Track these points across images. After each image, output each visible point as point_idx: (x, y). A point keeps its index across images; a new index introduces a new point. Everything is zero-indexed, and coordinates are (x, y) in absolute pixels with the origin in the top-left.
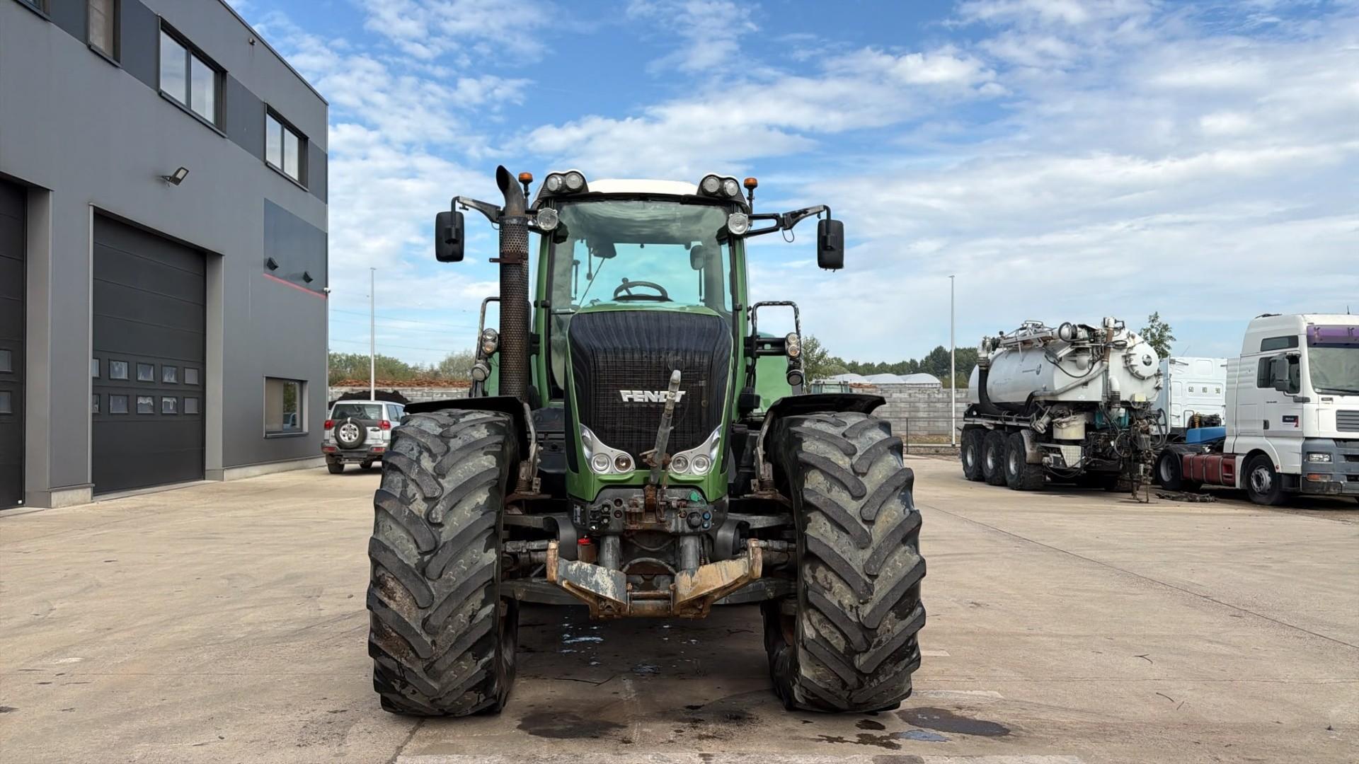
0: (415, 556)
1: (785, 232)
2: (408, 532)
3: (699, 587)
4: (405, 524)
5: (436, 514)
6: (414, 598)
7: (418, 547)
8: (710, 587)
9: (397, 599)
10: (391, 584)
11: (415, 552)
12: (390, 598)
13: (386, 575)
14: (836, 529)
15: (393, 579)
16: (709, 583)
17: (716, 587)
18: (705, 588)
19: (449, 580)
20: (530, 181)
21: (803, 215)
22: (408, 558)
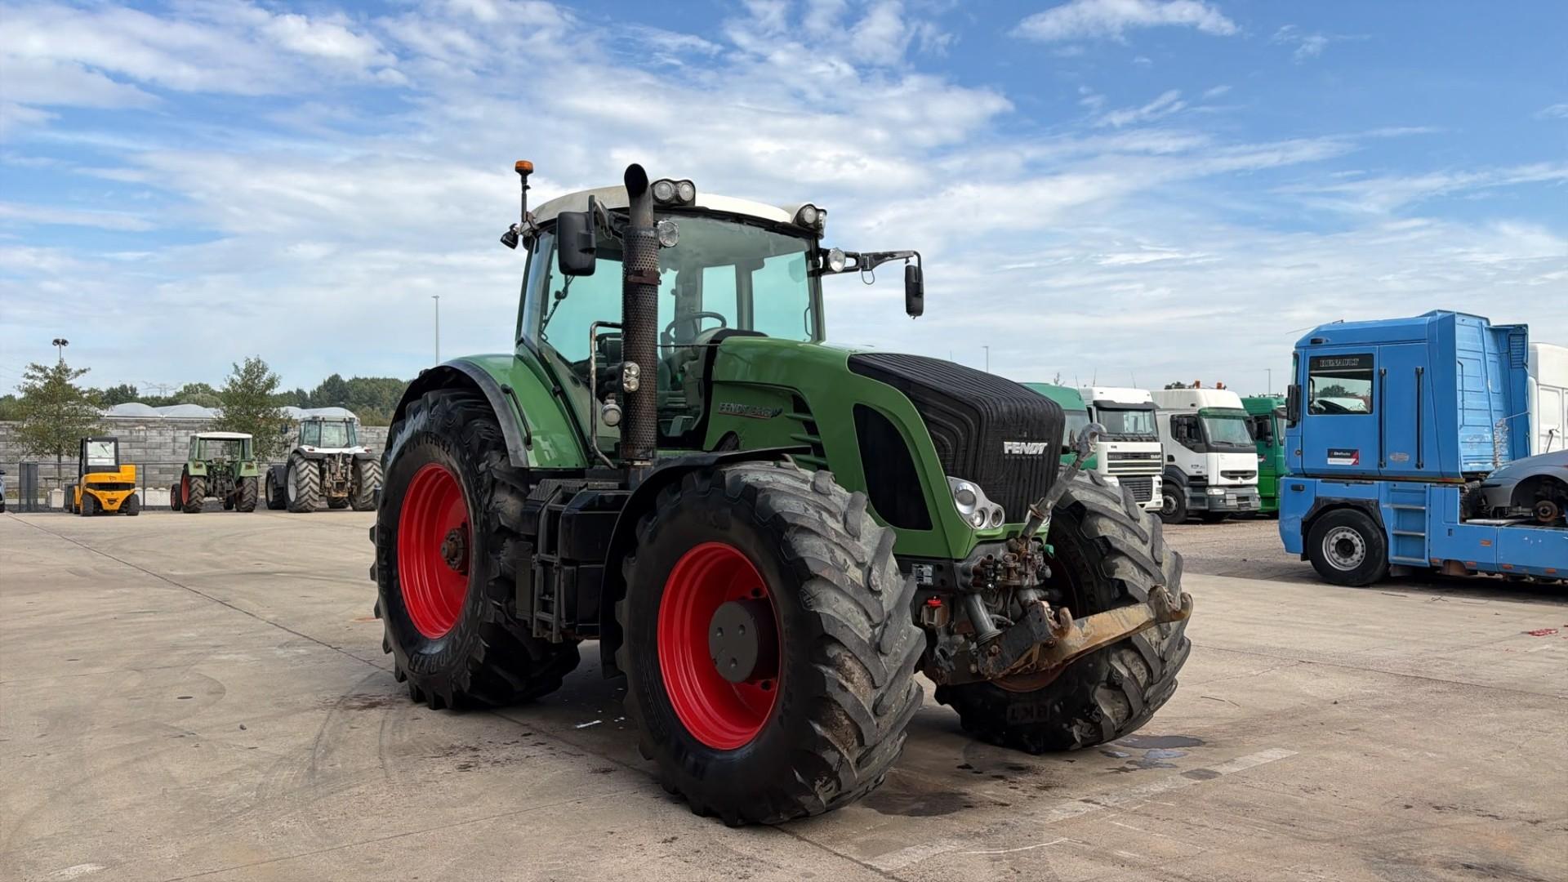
0: (867, 630)
1: (864, 273)
2: (857, 603)
3: (1094, 636)
4: (852, 595)
5: (876, 581)
6: (872, 677)
7: (869, 618)
8: (1109, 635)
9: (855, 680)
10: (849, 664)
11: (867, 625)
12: (847, 680)
13: (842, 654)
14: (1142, 573)
15: (850, 658)
16: (1107, 631)
17: (1116, 635)
18: (1104, 637)
19: (896, 654)
20: (531, 172)
21: (889, 258)
22: (862, 632)
